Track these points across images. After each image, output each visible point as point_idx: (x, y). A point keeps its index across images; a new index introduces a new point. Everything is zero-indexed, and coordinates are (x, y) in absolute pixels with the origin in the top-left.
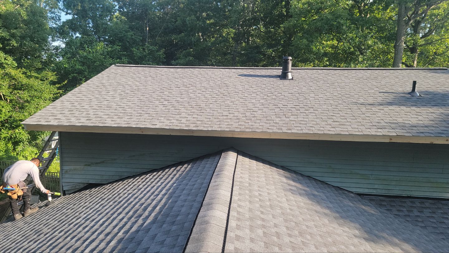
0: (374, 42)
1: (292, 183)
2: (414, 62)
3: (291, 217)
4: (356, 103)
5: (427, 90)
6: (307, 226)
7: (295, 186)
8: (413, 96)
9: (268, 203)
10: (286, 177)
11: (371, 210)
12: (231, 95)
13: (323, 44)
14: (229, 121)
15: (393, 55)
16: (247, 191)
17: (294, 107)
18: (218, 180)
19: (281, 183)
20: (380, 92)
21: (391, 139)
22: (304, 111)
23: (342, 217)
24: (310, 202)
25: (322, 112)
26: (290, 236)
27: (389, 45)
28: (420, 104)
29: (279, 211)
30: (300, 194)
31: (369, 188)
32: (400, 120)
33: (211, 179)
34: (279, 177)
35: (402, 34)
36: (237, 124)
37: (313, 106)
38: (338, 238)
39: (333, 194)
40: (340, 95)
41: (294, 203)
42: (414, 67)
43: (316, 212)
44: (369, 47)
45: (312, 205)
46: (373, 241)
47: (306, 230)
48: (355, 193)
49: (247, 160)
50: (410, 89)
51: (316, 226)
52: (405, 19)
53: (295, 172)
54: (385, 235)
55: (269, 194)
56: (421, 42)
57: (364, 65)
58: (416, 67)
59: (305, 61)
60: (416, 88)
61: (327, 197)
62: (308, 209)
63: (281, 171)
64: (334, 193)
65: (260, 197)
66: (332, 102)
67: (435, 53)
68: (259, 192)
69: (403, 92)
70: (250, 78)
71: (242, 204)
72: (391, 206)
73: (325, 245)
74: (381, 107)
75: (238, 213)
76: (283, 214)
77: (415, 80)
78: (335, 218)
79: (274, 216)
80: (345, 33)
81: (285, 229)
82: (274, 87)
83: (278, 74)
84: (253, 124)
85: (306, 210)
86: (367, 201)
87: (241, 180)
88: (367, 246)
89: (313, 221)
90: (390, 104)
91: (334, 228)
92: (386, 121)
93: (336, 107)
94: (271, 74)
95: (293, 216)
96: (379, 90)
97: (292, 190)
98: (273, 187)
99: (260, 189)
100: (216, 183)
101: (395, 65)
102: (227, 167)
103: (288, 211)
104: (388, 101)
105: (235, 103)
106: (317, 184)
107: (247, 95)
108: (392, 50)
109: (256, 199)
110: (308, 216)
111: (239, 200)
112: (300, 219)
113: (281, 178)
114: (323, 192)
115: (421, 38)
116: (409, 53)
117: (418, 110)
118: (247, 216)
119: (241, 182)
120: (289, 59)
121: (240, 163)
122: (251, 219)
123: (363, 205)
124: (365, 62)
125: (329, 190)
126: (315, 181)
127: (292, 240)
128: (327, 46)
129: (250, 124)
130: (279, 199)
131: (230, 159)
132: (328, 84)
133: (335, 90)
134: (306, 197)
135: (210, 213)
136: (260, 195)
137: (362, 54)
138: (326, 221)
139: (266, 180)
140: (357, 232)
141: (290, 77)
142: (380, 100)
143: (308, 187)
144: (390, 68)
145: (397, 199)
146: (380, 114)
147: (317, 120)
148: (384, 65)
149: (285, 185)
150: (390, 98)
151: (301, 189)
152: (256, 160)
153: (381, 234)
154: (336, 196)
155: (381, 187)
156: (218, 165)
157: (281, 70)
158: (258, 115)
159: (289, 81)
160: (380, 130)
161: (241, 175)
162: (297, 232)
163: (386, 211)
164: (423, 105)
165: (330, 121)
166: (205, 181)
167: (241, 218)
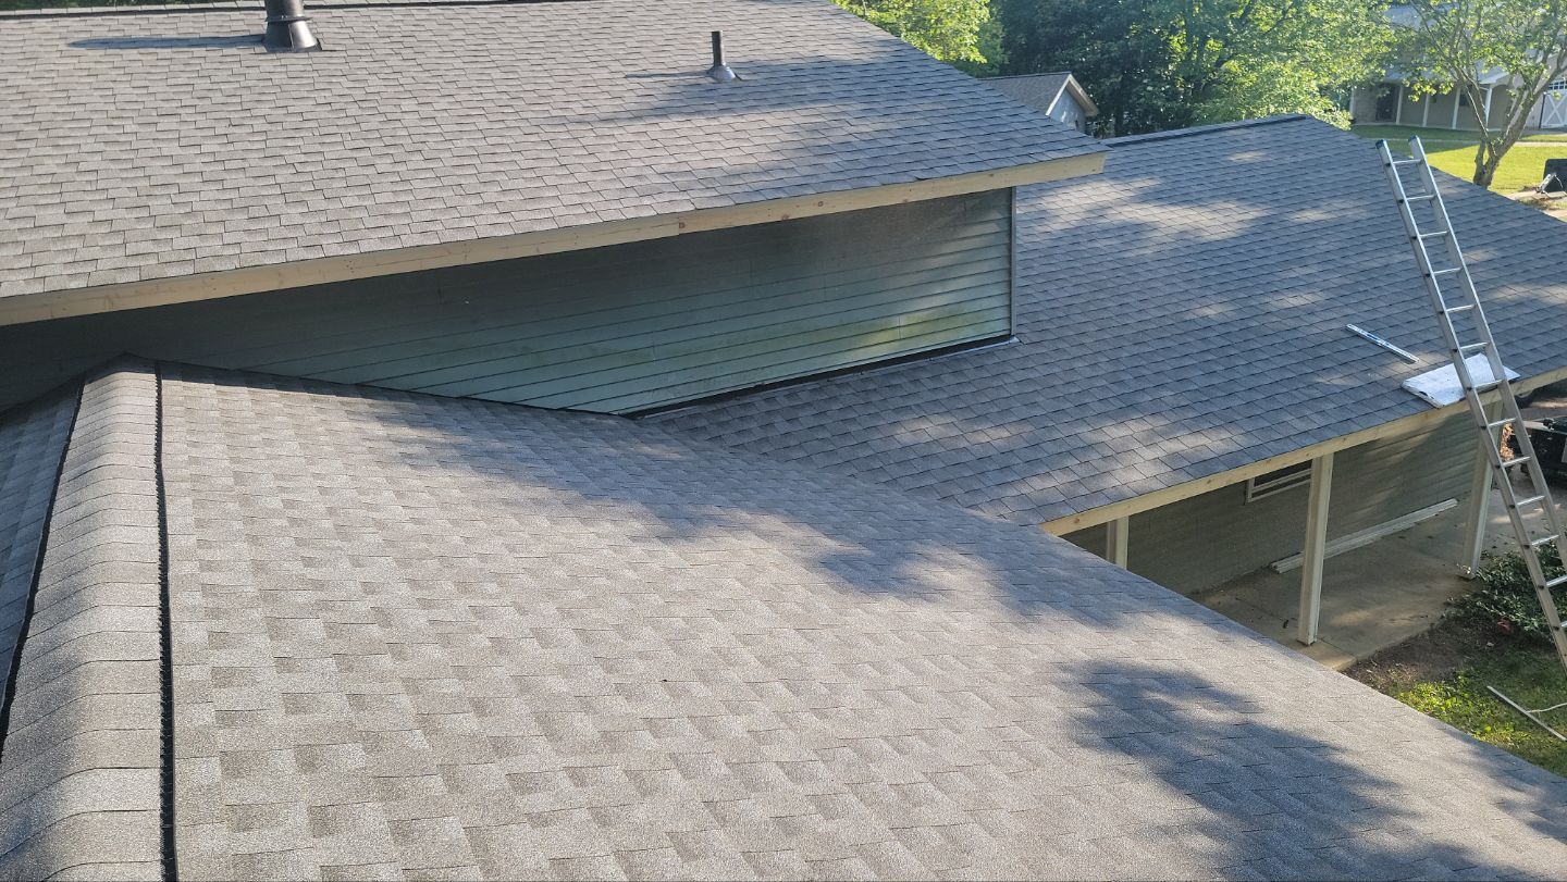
1: (406, 432)
3: (423, 545)
4: (564, 122)
5: (752, 58)
6: (483, 558)
7: (421, 441)
8: (719, 82)
9: (327, 524)
10: (380, 418)
11: (667, 451)
12: (53, 133)
14: (76, 244)
16: (230, 505)
17: (350, 154)
18: (89, 493)
19: (368, 444)
20: (627, 77)
21: (682, 225)
22: (390, 168)
23: (588, 497)
24: (480, 479)
25: (456, 161)
26: (426, 604)
28: (740, 105)
29: (373, 538)
30: (443, 463)
31: (654, 390)
32: (696, 161)
33: (52, 500)
34: (356, 425)
36: (119, 253)
37: (420, 146)
38: (585, 561)
39: (552, 434)
40: (505, 96)
41: (426, 496)
43: (506, 503)
45: (489, 485)
46: (686, 536)
47: (482, 570)
48: (619, 415)
49: (207, 392)
50: (708, 60)
51: (511, 548)
53: (413, 394)
54: (714, 510)
55: (323, 490)
60: (723, 55)
61: (533, 448)
62: (476, 504)
63: (361, 403)
64: (554, 431)
65: (290, 513)
66: (483, 124)
68: (285, 496)
69: (690, 71)
70: (133, 53)
71: (218, 555)
72: (721, 424)
73: (550, 595)
74: (638, 126)
75: (206, 589)
76: (390, 543)
77: (717, 30)
78: (568, 505)
79: (356, 562)
81: (405, 590)
82: (250, 83)
83: (256, 30)
84: (194, 242)
85: (471, 509)
86: (654, 429)
87: (194, 469)
88: (670, 554)
89: (500, 533)
90: (662, 112)
91: (570, 536)
92: (659, 169)
93: (500, 140)
94: (224, 33)
95: (428, 538)
96: (623, 69)
97: (410, 456)
98: (339, 464)
99: (282, 484)
100: (81, 510)
102: (119, 436)
103: (409, 526)
104: (654, 102)
105: (83, 166)
106: (493, 412)
107: (135, 128)
109: (278, 522)
110: (482, 524)
111: (201, 543)
112: (456, 539)
113: (363, 426)
114: (521, 438)
117: (738, 122)
118: (252, 591)
119: (195, 478)
121: (178, 408)
122: (268, 596)
123: (646, 442)
125: (538, 424)
126: (487, 408)
127: (436, 614)
129: (180, 243)
130: (367, 499)
131: (126, 400)
132: (459, 60)
133: (484, 77)
134: (466, 466)
135: (77, 627)
136: (289, 504)
138: (543, 522)
139: (303, 446)
140: (637, 526)
141: (307, 40)
142: (631, 101)
143: (467, 431)
145: (731, 403)
146: (637, 151)
147: (444, 194)
149: (382, 445)
150: (660, 90)
151: (442, 444)
152: (249, 384)
153: (704, 511)
154: (564, 438)
156: (75, 436)
157: (264, 14)
158: (208, 206)
159: (306, 55)
160: (646, 201)
161: (194, 452)
162: (449, 586)
163: (708, 444)
164: (748, 108)
165: (491, 193)
166: (27, 513)
167: (223, 604)
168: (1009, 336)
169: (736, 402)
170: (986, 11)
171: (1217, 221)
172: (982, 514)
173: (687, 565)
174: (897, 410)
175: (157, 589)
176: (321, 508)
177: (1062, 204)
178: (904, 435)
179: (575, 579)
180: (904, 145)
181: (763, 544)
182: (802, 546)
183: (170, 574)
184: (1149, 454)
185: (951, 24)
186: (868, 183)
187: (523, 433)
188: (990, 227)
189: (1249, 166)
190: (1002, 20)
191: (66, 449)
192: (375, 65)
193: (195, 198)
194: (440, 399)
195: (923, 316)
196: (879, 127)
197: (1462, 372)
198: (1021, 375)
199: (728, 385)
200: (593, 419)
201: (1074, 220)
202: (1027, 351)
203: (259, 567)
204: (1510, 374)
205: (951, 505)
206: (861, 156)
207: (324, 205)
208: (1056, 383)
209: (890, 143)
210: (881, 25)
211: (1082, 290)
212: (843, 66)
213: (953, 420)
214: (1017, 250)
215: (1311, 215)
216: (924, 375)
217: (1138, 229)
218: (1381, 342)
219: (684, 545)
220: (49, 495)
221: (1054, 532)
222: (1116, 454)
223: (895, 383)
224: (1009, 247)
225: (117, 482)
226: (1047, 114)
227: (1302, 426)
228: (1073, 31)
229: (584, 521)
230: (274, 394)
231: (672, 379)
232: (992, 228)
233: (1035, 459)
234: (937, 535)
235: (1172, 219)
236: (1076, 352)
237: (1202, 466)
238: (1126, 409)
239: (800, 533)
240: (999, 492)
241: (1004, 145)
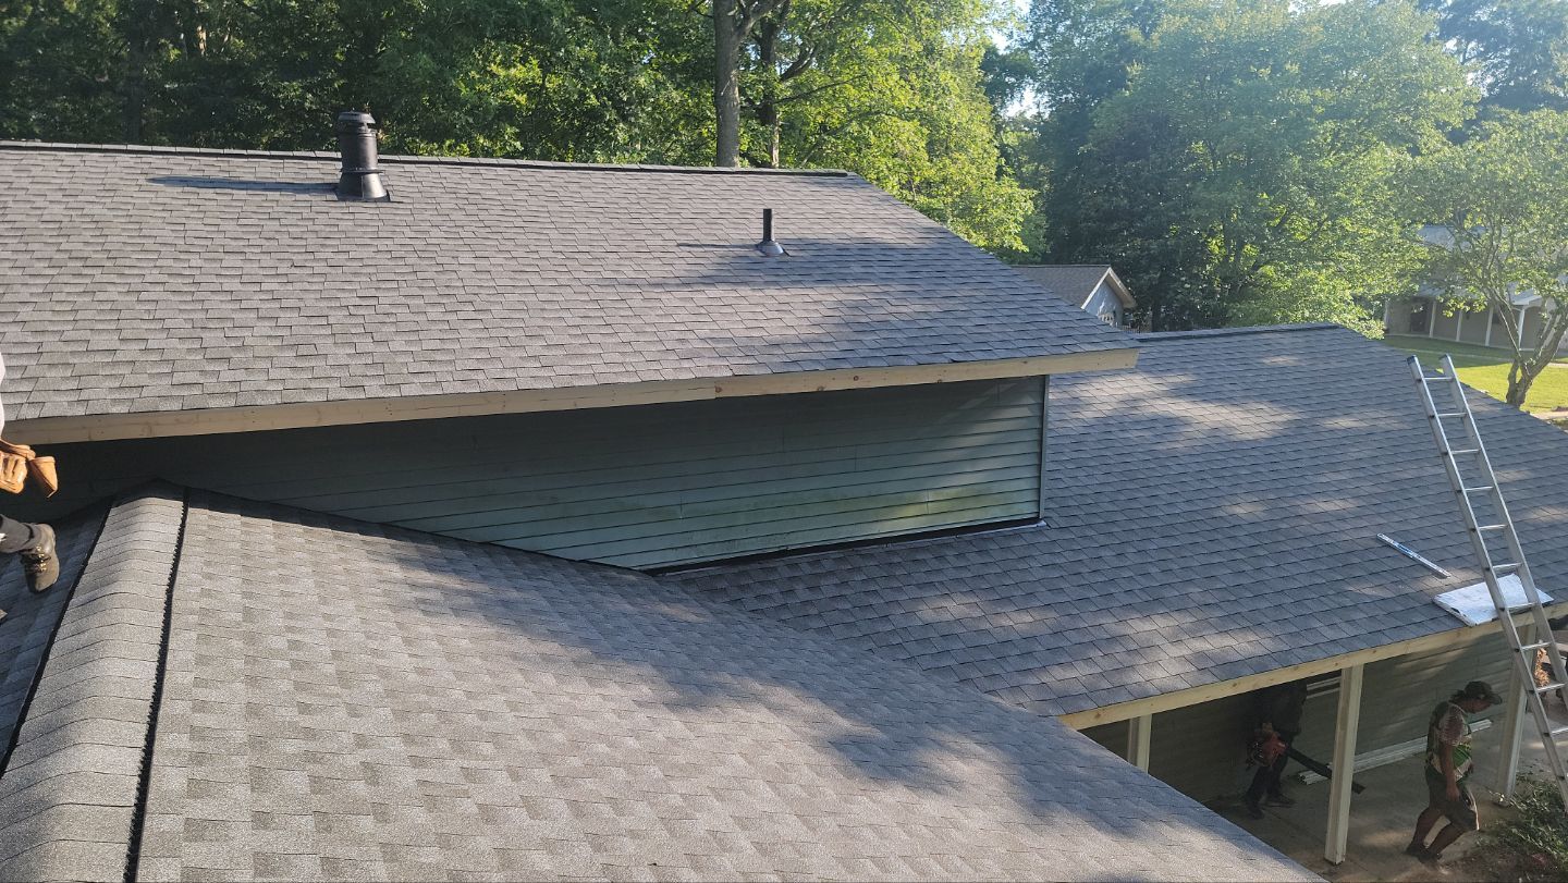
0: (657, 82)
1: (424, 576)
2: (771, 154)
3: (423, 697)
4: (612, 283)
5: (801, 236)
6: (483, 715)
7: (437, 587)
8: (767, 256)
9: (330, 669)
10: (400, 560)
11: (685, 612)
12: (120, 262)
13: (493, 75)
14: (125, 370)
15: (713, 127)
16: (234, 642)
17: (403, 300)
18: (95, 621)
19: (382, 586)
20: (679, 245)
21: (718, 390)
22: (441, 317)
23: (598, 655)
24: (492, 630)
25: (506, 314)
26: (418, 762)
27: (698, 95)
28: (787, 279)
29: (375, 686)
30: (458, 611)
31: (676, 548)
32: (739, 331)
33: (57, 626)
34: (375, 565)
35: (731, 62)
36: (166, 381)
37: (472, 298)
38: (588, 725)
39: (571, 586)
40: (560, 256)
41: (435, 644)
42: (774, 167)
43: (515, 657)
44: (642, 97)
45: (499, 637)
46: (694, 705)
47: (479, 728)
48: (640, 571)
49: (232, 521)
50: (759, 235)
51: (513, 707)
52: (731, 13)
53: (436, 537)
54: (726, 678)
55: (331, 633)
56: (784, 89)
57: (635, 155)
58: (780, 167)
59: (437, 134)
60: (773, 231)
61: (551, 601)
62: (484, 657)
63: (382, 543)
64: (573, 584)
65: (294, 655)
66: (535, 279)
67: (823, 126)
68: (290, 636)
69: (740, 243)
70: (209, 193)
71: (211, 695)
72: (742, 588)
73: (545, 759)
74: (685, 293)
75: (196, 733)
76: (391, 693)
77: (769, 207)
78: (577, 663)
79: (353, 712)
80: (562, 42)
81: (398, 746)
82: (317, 228)
83: (329, 179)
84: (240, 375)
85: (478, 661)
86: (674, 588)
87: (204, 602)
88: (675, 724)
89: (504, 689)
90: (710, 281)
91: (575, 697)
92: (702, 334)
93: (550, 297)
94: (299, 179)
95: (430, 691)
96: (676, 237)
97: (424, 601)
98: (351, 605)
99: (292, 623)
100: (84, 638)
101: (721, 158)
102: (135, 564)
103: (412, 677)
104: (704, 271)
105: (144, 296)
106: (515, 563)
107: (200, 263)
108: (710, 110)
109: (280, 664)
110: (487, 678)
111: (198, 682)
112: (458, 694)
113: (382, 567)
114: (537, 588)
115: (784, 78)
116: (754, 123)
117: (782, 295)
118: (240, 736)
119: (204, 612)
120: (362, 124)
121: (199, 538)
122: (257, 743)
123: (665, 601)
124: (638, 146)
125: (558, 576)
126: (508, 555)
127: (427, 774)
128: (509, 82)
129: (227, 376)
130: (373, 645)
131: (150, 526)
132: (519, 219)
133: (542, 237)
134: (480, 616)
135: (58, 764)
136: (295, 645)
137: (624, 118)
138: (549, 679)
139: (319, 585)
140: (645, 690)
141: (377, 190)
142: (681, 269)
143: (485, 579)
144: (711, 168)
146: (683, 315)
147: (490, 345)
148: (693, 156)
149: (397, 588)
150: (708, 262)
151: (458, 591)
152: (274, 517)
153: (715, 678)
154: (582, 592)
155: (708, 537)
156: (92, 560)
157: (340, 165)
158: (260, 341)
159: (374, 205)
160: (686, 364)
161: (208, 585)
162: (443, 745)
163: (727, 608)
164: (793, 282)
165: (536, 347)
166: (31, 636)
167: (210, 747)
168: (1036, 520)
169: (759, 566)
170: (1030, 205)
171: (1250, 421)
172: (1000, 701)
173: (692, 736)
174: (920, 586)
175: (144, 729)
176: (327, 651)
177: (1096, 393)
178: (926, 613)
179: (576, 745)
180: (941, 327)
181: (771, 718)
182: (813, 722)
183: (161, 712)
184: (1175, 651)
185: (996, 213)
186: (905, 362)
187: (540, 583)
188: (1023, 411)
189: (1282, 369)
190: (1046, 212)
191: (81, 572)
192: (440, 218)
193: (247, 333)
194: (463, 544)
195: (952, 493)
196: (918, 308)
197: (1494, 592)
198: (1047, 559)
199: (752, 547)
200: (613, 573)
201: (1106, 409)
202: (1054, 535)
203: (252, 710)
204: (1544, 598)
205: (969, 689)
206: (899, 335)
207: (371, 347)
208: (1082, 570)
209: (928, 324)
210: (928, 212)
211: (1111, 479)
212: (887, 249)
213: (977, 600)
214: (1047, 434)
215: (1344, 423)
216: (950, 553)
217: (1171, 423)
218: (1412, 554)
219: (691, 714)
220: (54, 620)
221: (1074, 725)
222: (1143, 649)
223: (918, 557)
224: (1041, 431)
225: (125, 612)
226: (1083, 307)
227: (1331, 634)
228: (1115, 226)
229: (591, 681)
230: (299, 528)
231: (697, 538)
232: (1025, 412)
233: (1059, 649)
234: (952, 720)
235: (1206, 415)
236: (1103, 540)
237: (1228, 668)
238: (1153, 603)
239: (811, 708)
240: (1018, 679)
241: (1039, 334)
